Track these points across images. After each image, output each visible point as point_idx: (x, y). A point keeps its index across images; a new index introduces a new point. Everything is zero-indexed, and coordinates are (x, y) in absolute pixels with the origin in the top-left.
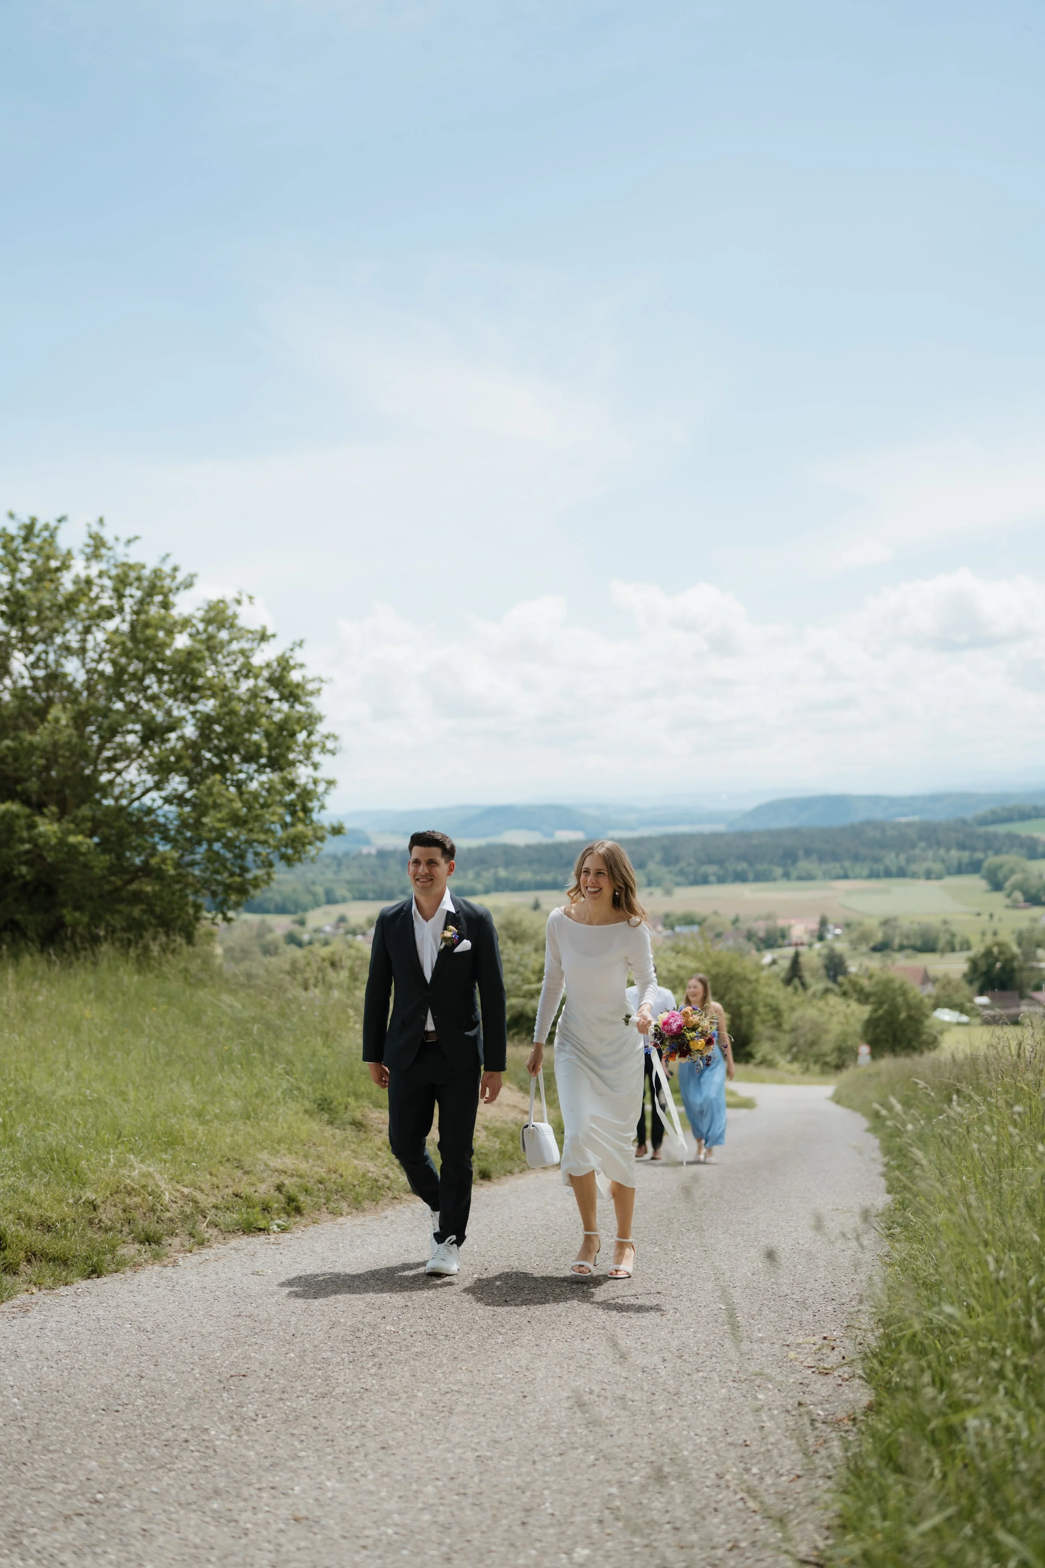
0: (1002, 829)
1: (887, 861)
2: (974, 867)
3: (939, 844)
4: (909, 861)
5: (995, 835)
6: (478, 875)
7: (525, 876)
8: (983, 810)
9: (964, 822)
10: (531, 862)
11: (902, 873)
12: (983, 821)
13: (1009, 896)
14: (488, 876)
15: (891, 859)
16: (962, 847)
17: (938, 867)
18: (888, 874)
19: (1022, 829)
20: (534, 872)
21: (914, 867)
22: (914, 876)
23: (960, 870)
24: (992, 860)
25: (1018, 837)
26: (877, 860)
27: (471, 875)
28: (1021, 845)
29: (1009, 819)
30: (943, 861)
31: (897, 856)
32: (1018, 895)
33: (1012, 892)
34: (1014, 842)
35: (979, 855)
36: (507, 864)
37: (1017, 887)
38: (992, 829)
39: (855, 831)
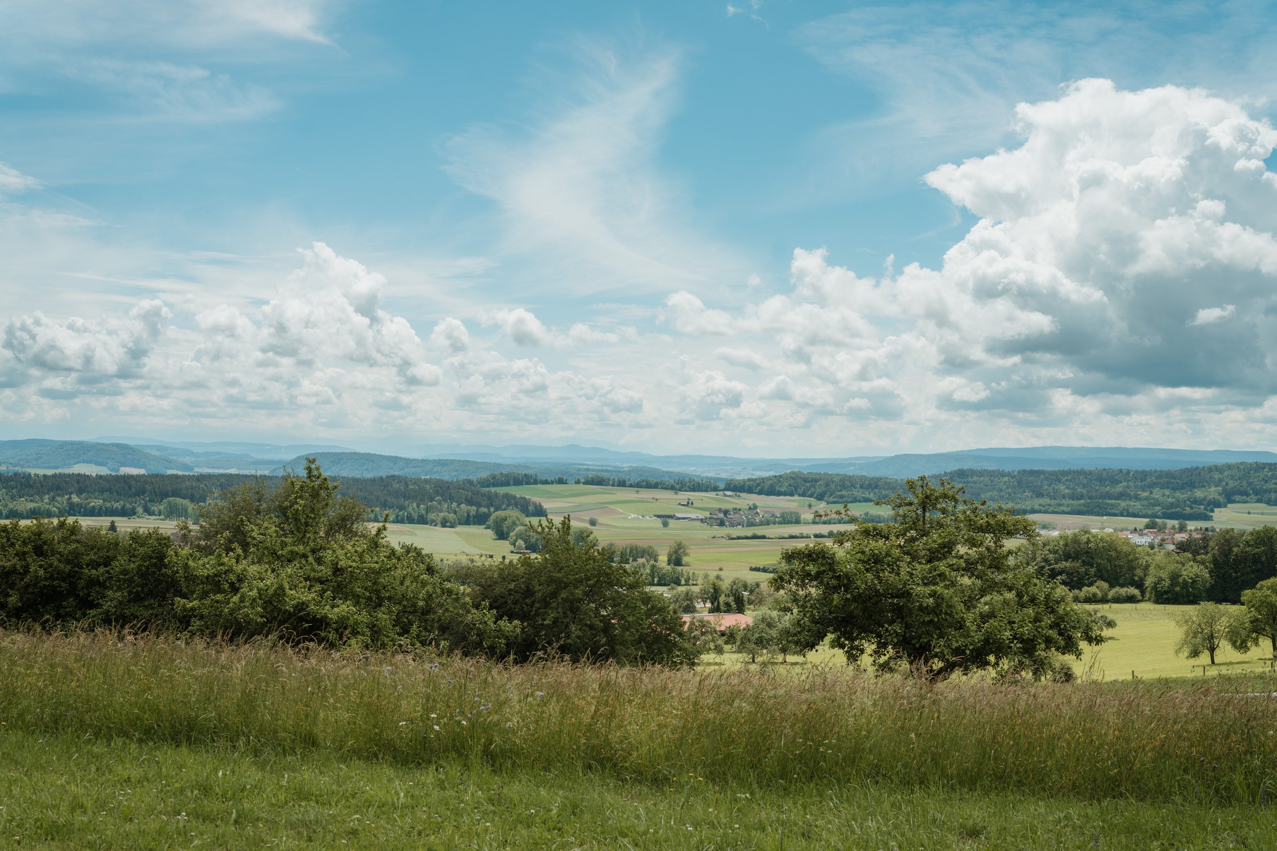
0: (501, 490)
1: (410, 509)
2: (480, 520)
3: (452, 499)
4: (428, 510)
5: (496, 495)
6: (53, 499)
7: (96, 503)
8: (484, 475)
9: (470, 482)
10: (102, 491)
11: (422, 520)
12: (485, 483)
13: (514, 544)
14: (62, 500)
15: (413, 508)
16: (470, 502)
17: (451, 516)
18: (411, 520)
19: (517, 492)
20: (104, 500)
21: (431, 516)
22: (433, 523)
23: (467, 521)
24: (496, 515)
25: (514, 497)
26: (402, 508)
27: (46, 498)
28: (516, 505)
29: (507, 484)
30: (455, 513)
31: (418, 506)
32: (520, 542)
33: (516, 541)
34: (512, 502)
35: (483, 510)
36: (80, 492)
37: (519, 536)
38: (493, 490)
39: (383, 483)
